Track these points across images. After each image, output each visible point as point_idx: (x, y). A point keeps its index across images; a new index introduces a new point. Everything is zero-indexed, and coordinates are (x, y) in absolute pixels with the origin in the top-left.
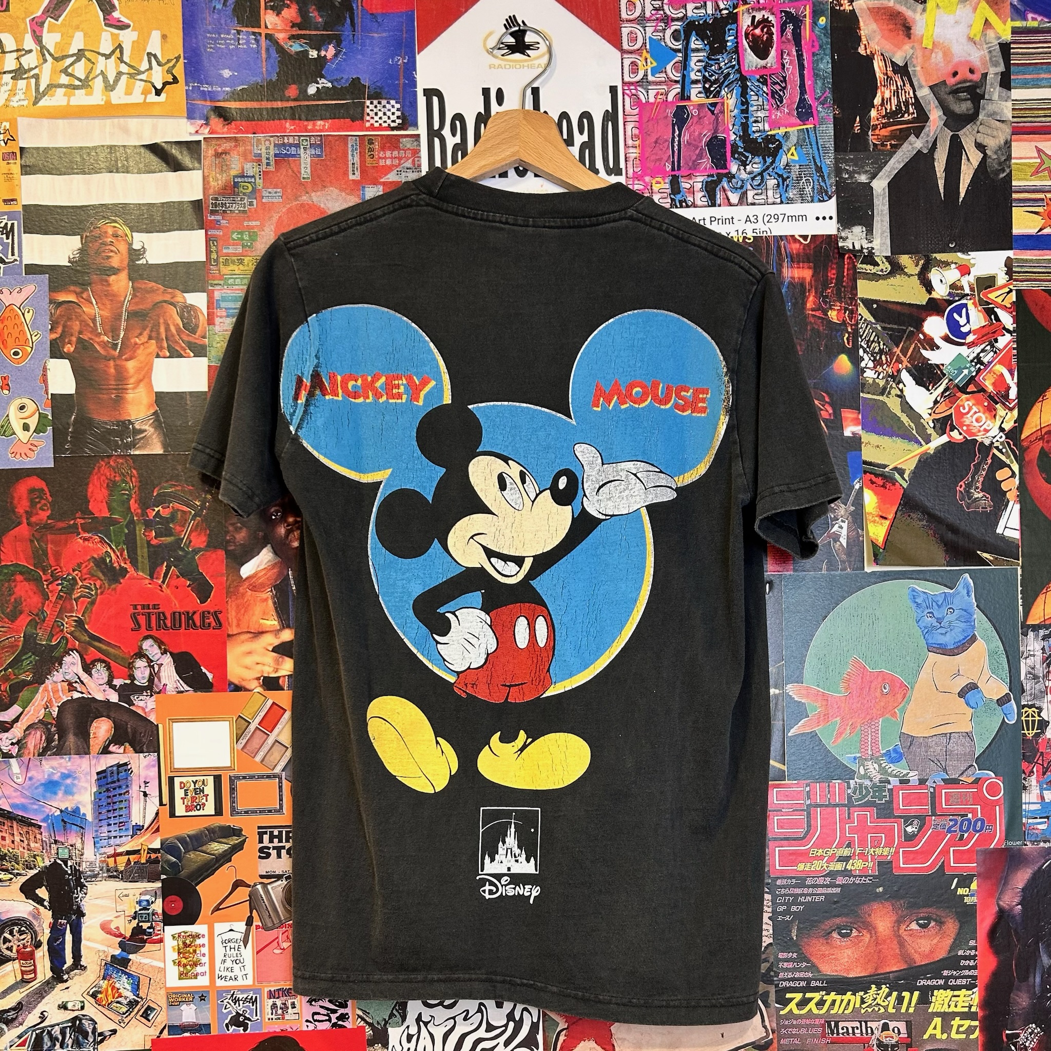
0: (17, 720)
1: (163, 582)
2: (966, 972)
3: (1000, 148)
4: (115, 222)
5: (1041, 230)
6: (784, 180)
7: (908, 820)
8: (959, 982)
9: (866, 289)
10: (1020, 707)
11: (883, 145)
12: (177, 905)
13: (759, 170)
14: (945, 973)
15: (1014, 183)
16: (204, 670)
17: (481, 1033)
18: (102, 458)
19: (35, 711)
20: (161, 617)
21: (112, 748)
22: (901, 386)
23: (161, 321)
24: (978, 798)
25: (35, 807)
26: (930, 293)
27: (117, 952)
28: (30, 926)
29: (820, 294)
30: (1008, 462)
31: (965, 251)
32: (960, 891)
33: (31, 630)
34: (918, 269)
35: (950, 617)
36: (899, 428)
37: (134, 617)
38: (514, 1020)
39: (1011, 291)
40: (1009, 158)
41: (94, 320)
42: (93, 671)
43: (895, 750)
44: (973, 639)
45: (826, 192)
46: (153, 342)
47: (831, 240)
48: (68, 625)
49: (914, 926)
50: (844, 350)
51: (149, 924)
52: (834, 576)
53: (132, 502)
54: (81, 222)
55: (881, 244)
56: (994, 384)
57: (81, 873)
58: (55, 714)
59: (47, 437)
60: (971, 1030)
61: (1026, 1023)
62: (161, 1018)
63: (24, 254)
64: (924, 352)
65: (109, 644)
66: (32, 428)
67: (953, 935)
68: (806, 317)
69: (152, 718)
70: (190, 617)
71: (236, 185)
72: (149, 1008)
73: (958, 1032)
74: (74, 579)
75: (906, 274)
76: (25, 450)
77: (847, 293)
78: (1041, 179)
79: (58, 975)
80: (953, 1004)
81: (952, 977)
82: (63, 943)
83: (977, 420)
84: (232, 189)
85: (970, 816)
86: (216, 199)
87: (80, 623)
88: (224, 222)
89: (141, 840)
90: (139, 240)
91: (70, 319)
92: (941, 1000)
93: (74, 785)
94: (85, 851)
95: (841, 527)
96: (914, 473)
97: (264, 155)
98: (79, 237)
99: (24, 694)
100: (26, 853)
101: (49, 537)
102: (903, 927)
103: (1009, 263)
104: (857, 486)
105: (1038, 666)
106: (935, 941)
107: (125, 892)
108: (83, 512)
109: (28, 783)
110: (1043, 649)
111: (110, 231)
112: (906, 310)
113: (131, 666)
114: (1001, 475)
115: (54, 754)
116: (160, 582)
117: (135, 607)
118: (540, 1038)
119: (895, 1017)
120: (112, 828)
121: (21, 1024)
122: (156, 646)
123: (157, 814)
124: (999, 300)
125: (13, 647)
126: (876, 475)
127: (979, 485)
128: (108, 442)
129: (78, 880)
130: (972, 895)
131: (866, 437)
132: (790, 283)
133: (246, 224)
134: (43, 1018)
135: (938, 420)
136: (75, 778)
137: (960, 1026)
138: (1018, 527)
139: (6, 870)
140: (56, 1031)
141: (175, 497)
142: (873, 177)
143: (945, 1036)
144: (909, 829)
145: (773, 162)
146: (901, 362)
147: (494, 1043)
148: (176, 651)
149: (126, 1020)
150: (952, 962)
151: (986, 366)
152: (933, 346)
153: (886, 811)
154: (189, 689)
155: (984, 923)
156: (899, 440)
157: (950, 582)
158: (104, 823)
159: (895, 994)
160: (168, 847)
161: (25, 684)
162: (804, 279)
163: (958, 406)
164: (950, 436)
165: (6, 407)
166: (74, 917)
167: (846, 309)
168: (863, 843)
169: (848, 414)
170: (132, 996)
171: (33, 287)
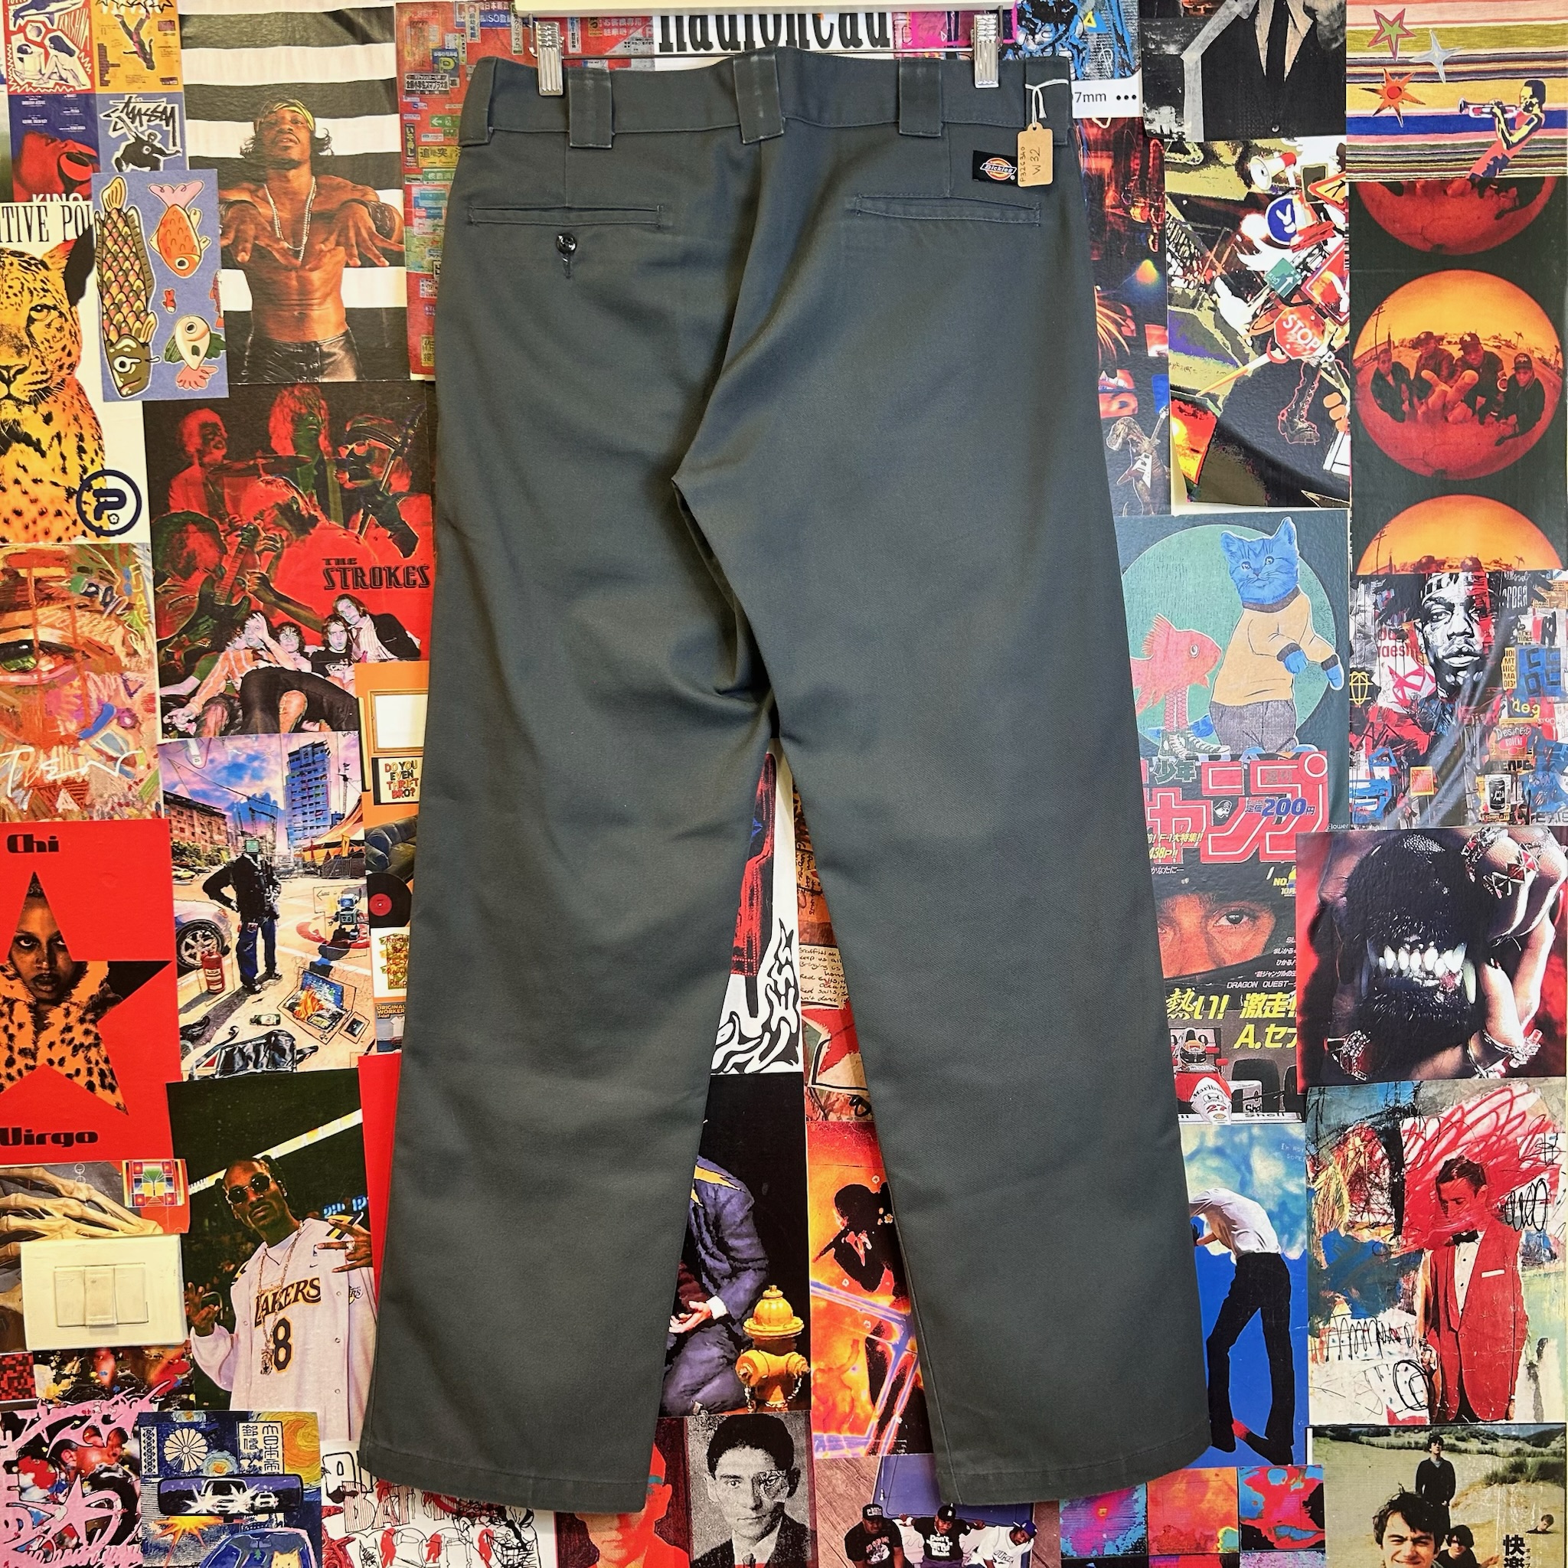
0: (194, 693)
1: (360, 532)
2: (1283, 974)
3: (1333, 13)
4: (294, 105)
5: (1379, 111)
6: (1080, 52)
7: (1218, 802)
8: (1274, 984)
9: (1174, 183)
10: (1349, 671)
11: (1195, 9)
12: (385, 905)
13: (1050, 40)
14: (1259, 974)
15: (1349, 55)
16: (410, 635)
17: (734, 1045)
18: (285, 386)
19: (215, 682)
20: (359, 573)
21: (306, 725)
22: (1214, 297)
23: (351, 223)
24: (1298, 776)
25: (218, 794)
26: (1249, 187)
27: (317, 958)
28: (216, 931)
29: (1121, 189)
30: (1338, 386)
31: (1290, 135)
32: (1277, 882)
33: (207, 589)
34: (1235, 159)
35: (1269, 568)
36: (1212, 346)
37: (327, 574)
38: (770, 1031)
39: (1343, 184)
40: (1343, 24)
41: (272, 223)
42: (282, 637)
43: (1204, 722)
44: (1296, 593)
45: (1129, 66)
46: (342, 248)
47: (1135, 126)
48: (251, 583)
49: (1224, 921)
50: (1148, 255)
51: (353, 927)
52: (1136, 521)
53: (321, 438)
54: (254, 105)
55: (1192, 128)
56: (1323, 295)
57: (273, 869)
58: (238, 686)
59: (220, 362)
60: (1288, 1038)
61: (1351, 1031)
62: (370, 1033)
63: (187, 145)
64: (1241, 256)
65: (298, 605)
66: (203, 352)
67: (1268, 932)
68: (1105, 215)
69: (351, 691)
70: (392, 574)
71: (435, 60)
72: (355, 1022)
73: (1273, 1041)
74: (256, 529)
75: (1221, 164)
76: (195, 377)
77: (1152, 187)
78: (1380, 50)
79: (250, 985)
80: (1267, 1009)
81: (1267, 978)
82: (254, 948)
83: (1303, 337)
84: (431, 65)
85: (1289, 796)
86: (412, 77)
87: (264, 581)
88: (422, 105)
89: (342, 831)
90: (323, 126)
91: (243, 222)
92: (1254, 1005)
93: (262, 768)
94: (277, 844)
95: (1144, 464)
96: (1230, 400)
97: (468, 25)
98: (251, 124)
99: (201, 664)
100: (209, 847)
101: (226, 480)
102: (1212, 923)
103: (1341, 151)
104: (1163, 416)
105: (1369, 624)
106: (1248, 938)
107: (325, 890)
108: (265, 451)
109: (209, 766)
110: (1375, 604)
111: (288, 116)
112: (1221, 207)
113: (325, 631)
114: (1329, 401)
115: (239, 733)
116: (356, 532)
117: (328, 562)
118: (800, 1050)
119: (1203, 1024)
120: (308, 817)
121: (208, 1041)
122: (353, 607)
123: (360, 801)
124: (1329, 195)
125: (187, 609)
126: (1186, 402)
127: (1304, 413)
128: (291, 368)
129: (270, 877)
130: (1291, 886)
131: (1174, 358)
132: (1087, 175)
133: (447, 107)
134: (233, 1034)
135: (1257, 337)
136: (263, 760)
137: (1275, 1034)
138: (1348, 461)
139: (186, 866)
140: (249, 1049)
141: (371, 432)
142: (1184, 48)
143: (1258, 1045)
144: (1220, 812)
145: (1067, 30)
146: (1215, 269)
147: (747, 1057)
148: (375, 613)
149: (329, 1036)
150: (1267, 962)
151: (1313, 273)
152: (1252, 250)
153: (1193, 792)
154: (391, 656)
155: (1304, 917)
156: (1212, 361)
157: (1270, 525)
158: (299, 811)
159: (1201, 998)
160: (372, 839)
161: (203, 651)
162: (1102, 170)
163: (1281, 321)
164: (1271, 356)
165: (171, 329)
166: (266, 919)
167: (1151, 206)
168: (1165, 828)
169: (1153, 330)
170: (334, 1009)
171: (198, 185)
